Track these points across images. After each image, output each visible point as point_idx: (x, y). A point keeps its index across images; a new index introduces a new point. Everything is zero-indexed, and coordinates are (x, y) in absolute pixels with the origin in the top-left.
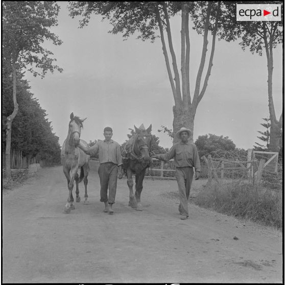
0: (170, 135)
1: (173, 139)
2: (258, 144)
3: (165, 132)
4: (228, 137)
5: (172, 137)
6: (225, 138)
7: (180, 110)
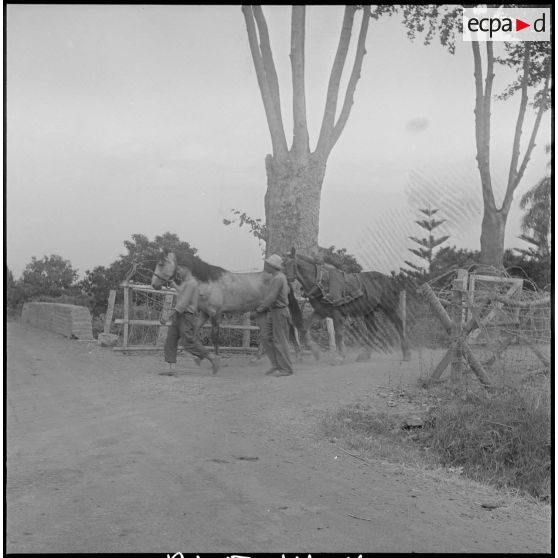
0: (255, 232)
1: (264, 243)
2: (409, 264)
3: (241, 225)
4: (345, 250)
5: (260, 237)
6: (339, 252)
7: (286, 165)
